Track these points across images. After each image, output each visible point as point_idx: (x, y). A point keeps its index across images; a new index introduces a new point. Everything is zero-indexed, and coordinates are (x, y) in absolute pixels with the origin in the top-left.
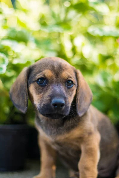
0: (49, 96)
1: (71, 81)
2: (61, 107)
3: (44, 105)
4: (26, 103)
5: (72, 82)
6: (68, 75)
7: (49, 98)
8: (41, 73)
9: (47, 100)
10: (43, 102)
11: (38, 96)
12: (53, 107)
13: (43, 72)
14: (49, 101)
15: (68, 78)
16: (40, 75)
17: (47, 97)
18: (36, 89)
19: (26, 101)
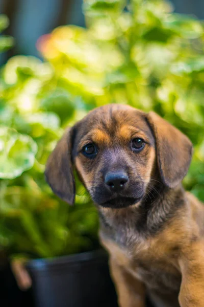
0: (100, 171)
1: (139, 138)
2: (122, 185)
3: (96, 188)
4: (73, 187)
5: (142, 140)
6: (131, 130)
7: (101, 175)
8: (86, 137)
9: (99, 179)
10: (95, 184)
11: (87, 176)
12: (108, 188)
13: (89, 134)
14: (101, 179)
15: (132, 135)
16: (86, 140)
17: (98, 174)
18: (84, 165)
19: (72, 183)
